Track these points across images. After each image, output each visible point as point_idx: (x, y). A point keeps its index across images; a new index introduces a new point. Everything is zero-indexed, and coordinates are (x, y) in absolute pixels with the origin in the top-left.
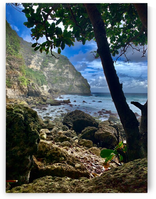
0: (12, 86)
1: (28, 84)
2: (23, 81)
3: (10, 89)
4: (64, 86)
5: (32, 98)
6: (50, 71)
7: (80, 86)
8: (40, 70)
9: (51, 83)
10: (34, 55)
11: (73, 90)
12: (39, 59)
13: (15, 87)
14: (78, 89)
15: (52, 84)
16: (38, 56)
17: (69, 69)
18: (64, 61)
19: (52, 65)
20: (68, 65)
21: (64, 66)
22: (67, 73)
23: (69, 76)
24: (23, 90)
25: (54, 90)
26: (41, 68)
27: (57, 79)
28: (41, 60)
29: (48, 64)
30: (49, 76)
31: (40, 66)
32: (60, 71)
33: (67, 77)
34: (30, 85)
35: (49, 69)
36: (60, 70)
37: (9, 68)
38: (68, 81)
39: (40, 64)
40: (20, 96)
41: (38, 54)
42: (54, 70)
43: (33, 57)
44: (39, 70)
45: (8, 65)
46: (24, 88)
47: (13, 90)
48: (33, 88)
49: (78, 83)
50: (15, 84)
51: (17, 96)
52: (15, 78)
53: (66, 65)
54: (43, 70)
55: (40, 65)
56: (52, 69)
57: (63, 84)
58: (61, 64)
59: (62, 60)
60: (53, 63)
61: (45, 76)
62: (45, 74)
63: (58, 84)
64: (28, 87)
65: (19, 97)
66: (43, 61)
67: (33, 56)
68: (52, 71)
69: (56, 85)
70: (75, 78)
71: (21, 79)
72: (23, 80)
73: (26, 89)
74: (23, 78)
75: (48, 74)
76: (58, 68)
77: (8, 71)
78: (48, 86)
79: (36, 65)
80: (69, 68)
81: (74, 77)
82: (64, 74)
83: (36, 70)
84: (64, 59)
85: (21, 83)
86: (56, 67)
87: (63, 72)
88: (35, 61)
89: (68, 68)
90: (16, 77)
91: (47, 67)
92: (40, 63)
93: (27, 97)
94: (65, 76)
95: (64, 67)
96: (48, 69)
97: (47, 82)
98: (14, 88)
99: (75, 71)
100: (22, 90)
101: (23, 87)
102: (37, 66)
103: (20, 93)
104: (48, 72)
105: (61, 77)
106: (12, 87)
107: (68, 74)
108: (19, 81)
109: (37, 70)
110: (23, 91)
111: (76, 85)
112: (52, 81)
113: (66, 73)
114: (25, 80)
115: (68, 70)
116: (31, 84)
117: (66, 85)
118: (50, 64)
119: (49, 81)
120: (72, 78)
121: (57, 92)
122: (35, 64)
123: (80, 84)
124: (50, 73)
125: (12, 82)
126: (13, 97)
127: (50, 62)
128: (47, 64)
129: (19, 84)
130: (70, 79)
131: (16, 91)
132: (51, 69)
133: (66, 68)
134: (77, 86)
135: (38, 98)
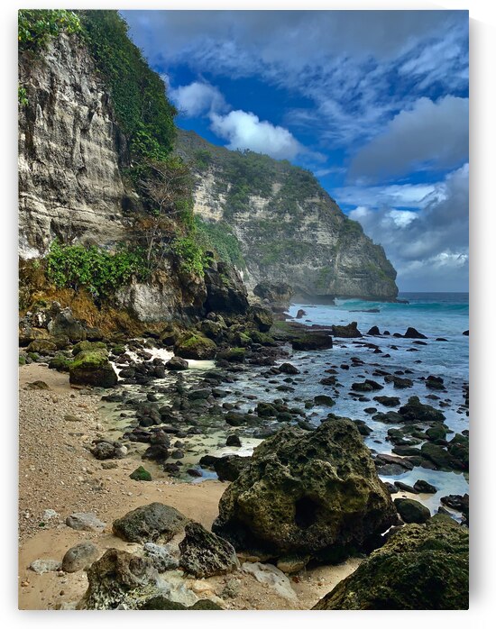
0: (154, 276)
1: (207, 266)
2: (188, 256)
3: (145, 287)
4: (302, 272)
5: (221, 318)
6: (254, 224)
7: (360, 270)
8: (222, 222)
9: (256, 262)
10: (204, 173)
11: (335, 286)
12: (218, 183)
13: (163, 279)
14: (350, 282)
15: (261, 266)
16: (216, 174)
17: (318, 214)
18: (302, 186)
19: (260, 202)
20: (317, 200)
21: (302, 203)
22: (313, 226)
23: (320, 237)
24: (191, 289)
25: (273, 287)
26: (225, 215)
27: (278, 247)
28: (224, 187)
29: (248, 200)
30: (252, 239)
31: (221, 209)
32: (288, 221)
33: (310, 240)
34: (212, 271)
35: (250, 217)
36: (288, 218)
37: (142, 209)
38: (316, 253)
39: (222, 200)
40: (180, 313)
41: (214, 169)
42: (267, 220)
43: (200, 179)
44: (217, 219)
45: (138, 196)
46: (193, 283)
47: (154, 290)
48: (225, 280)
49: (350, 261)
50: (163, 269)
51: (170, 311)
52: (161, 244)
53: (309, 200)
54: (232, 221)
55: (222, 205)
56: (259, 215)
57: (298, 266)
58: (292, 196)
59: (296, 184)
60: (264, 196)
61: (240, 239)
62: (238, 233)
63: (282, 266)
64: (206, 277)
65: (178, 314)
66: (232, 189)
67: (201, 175)
68: (262, 224)
69: (276, 267)
70: (339, 242)
71: (184, 248)
72: (190, 251)
73: (201, 284)
74: (190, 246)
75: (249, 234)
76: (280, 213)
77: (137, 220)
78: (248, 273)
79: (208, 204)
80: (319, 211)
81: (335, 241)
82: (302, 229)
83: (210, 220)
84: (301, 180)
85: (183, 263)
86: (275, 207)
87: (296, 223)
88: (207, 191)
89: (316, 209)
90: (166, 240)
91: (243, 210)
92: (221, 198)
93: (204, 314)
94: (305, 238)
95: (301, 208)
96: (247, 215)
97: (245, 258)
98: (157, 281)
99: (339, 220)
100: (188, 288)
101: (190, 277)
102: (213, 207)
103: (180, 299)
104: (248, 225)
105: (292, 243)
106: (151, 277)
107: (314, 230)
108: (178, 256)
109: (214, 221)
110: (191, 294)
111: (342, 269)
112: (261, 257)
113: (308, 226)
114: (195, 250)
115: (317, 217)
116: (216, 266)
117: (310, 267)
118: (253, 198)
119: (251, 257)
120: (328, 243)
121: (283, 293)
122: (206, 201)
123: (359, 263)
124: (256, 228)
125: (151, 259)
126: (156, 317)
127: (256, 191)
128: (246, 200)
129: (175, 267)
130: (324, 246)
131: (165, 292)
132: (257, 215)
133: (309, 209)
134: (347, 272)
135: (242, 317)
